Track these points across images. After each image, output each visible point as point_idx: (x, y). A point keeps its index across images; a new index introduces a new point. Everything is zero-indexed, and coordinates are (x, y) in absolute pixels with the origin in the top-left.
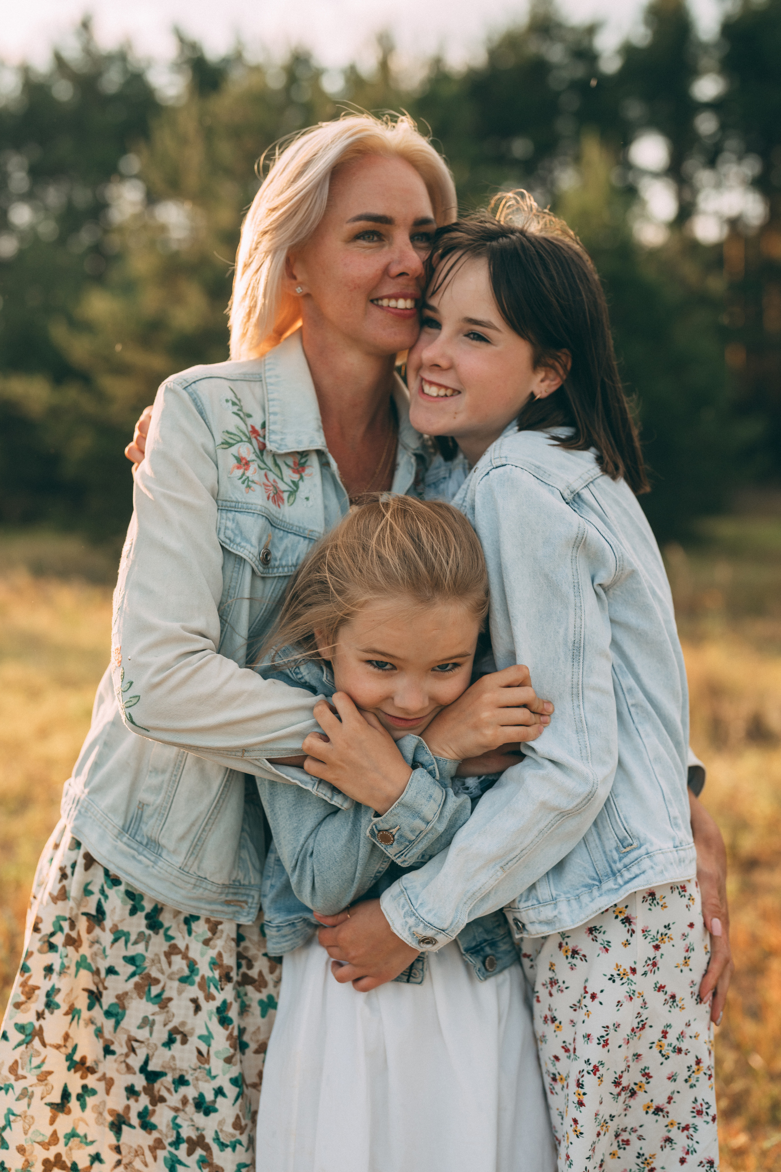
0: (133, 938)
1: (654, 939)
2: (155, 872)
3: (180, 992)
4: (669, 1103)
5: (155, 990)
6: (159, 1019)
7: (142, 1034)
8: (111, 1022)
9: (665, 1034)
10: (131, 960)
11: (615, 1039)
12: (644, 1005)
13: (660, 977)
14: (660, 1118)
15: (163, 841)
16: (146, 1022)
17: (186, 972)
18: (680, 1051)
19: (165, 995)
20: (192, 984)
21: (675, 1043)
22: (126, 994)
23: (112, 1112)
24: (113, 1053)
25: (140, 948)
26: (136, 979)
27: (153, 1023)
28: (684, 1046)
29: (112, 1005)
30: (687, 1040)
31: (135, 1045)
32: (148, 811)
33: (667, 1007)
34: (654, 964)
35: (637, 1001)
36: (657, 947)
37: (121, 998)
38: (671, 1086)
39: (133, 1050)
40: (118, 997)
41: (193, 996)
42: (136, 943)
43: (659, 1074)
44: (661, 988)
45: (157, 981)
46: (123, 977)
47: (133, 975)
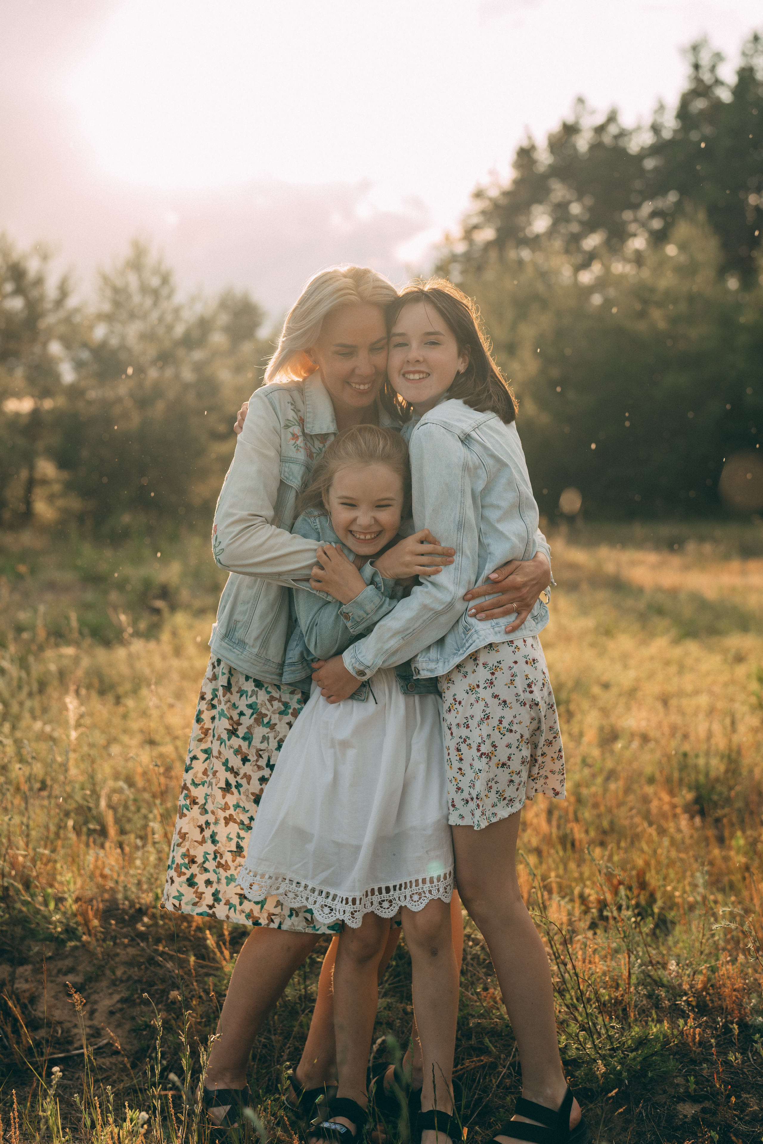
0: (249, 693)
1: (491, 669)
2: (242, 657)
3: (280, 720)
4: (509, 760)
5: (266, 720)
6: (271, 735)
7: (263, 746)
8: (247, 743)
9: (501, 722)
10: (250, 706)
11: (473, 723)
12: (487, 705)
13: (495, 690)
14: (505, 769)
15: (247, 641)
16: (265, 739)
17: (283, 708)
18: (511, 731)
19: (272, 722)
20: (287, 714)
21: (508, 726)
22: (251, 725)
23: (253, 794)
24: (249, 761)
25: (254, 699)
26: (255, 716)
27: (268, 738)
28: (514, 728)
29: (245, 733)
30: (515, 725)
31: (261, 753)
32: (239, 625)
33: (501, 707)
34: (492, 683)
35: (482, 704)
36: (493, 674)
37: (249, 728)
38: (509, 751)
39: (261, 756)
40: (248, 728)
41: (288, 721)
42: (251, 696)
43: (501, 744)
44: (496, 696)
45: (266, 715)
46: (248, 716)
47: (252, 714)
